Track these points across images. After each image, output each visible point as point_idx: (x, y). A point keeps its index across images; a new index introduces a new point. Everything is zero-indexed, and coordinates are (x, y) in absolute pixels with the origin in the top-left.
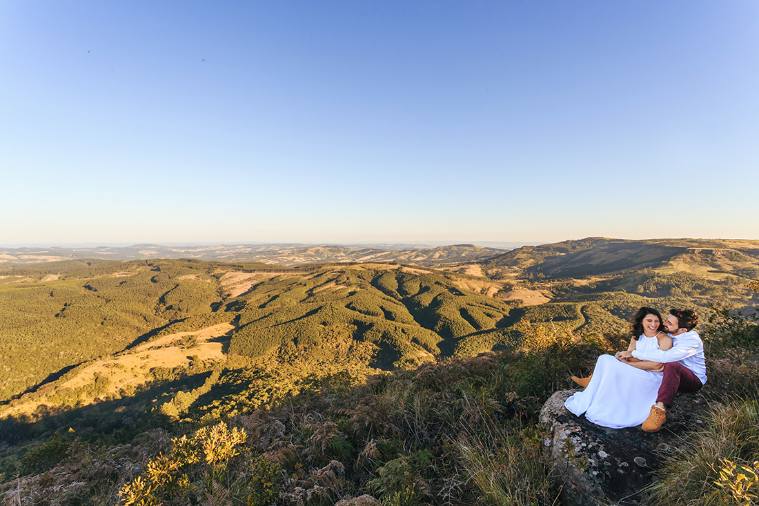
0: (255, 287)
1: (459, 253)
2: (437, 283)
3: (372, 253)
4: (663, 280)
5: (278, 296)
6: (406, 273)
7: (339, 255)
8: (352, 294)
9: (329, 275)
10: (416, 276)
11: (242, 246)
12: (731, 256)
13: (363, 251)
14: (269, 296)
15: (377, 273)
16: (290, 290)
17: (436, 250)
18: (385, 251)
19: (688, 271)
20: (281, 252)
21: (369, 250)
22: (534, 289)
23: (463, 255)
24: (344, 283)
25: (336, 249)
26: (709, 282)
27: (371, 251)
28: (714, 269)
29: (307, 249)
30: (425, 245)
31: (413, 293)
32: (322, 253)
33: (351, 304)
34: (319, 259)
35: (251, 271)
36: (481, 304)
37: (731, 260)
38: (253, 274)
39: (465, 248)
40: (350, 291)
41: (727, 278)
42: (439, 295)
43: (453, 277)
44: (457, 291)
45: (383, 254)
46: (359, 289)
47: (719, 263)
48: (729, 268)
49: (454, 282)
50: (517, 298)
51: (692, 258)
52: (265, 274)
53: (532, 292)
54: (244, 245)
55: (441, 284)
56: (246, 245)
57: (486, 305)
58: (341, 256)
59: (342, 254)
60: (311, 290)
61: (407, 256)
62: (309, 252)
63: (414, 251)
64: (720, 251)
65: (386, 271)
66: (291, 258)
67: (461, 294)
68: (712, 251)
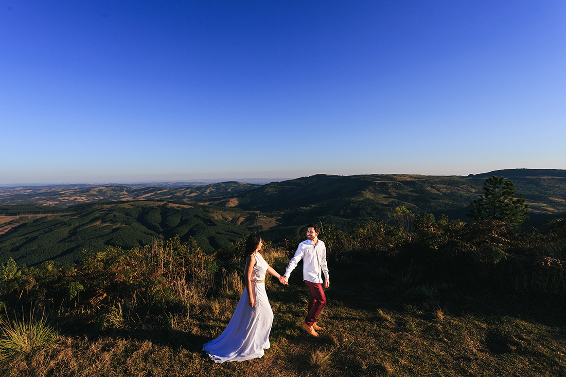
0: (15, 230)
1: (226, 189)
2: (196, 216)
3: (152, 191)
4: (355, 205)
5: (36, 238)
6: (169, 209)
7: (121, 193)
8: (115, 230)
9: (97, 214)
10: (178, 210)
11: (22, 188)
12: (396, 186)
13: (144, 189)
14: (27, 238)
15: (145, 209)
16: (52, 231)
17: (208, 187)
18: (164, 189)
19: (371, 198)
20: (63, 192)
21: (150, 188)
22: (271, 217)
23: (229, 190)
24: (110, 221)
25: (119, 188)
26: (383, 205)
27: (151, 189)
28: (386, 196)
29: (90, 190)
30: (201, 183)
31: (173, 225)
32: (105, 192)
33: (111, 240)
34: (102, 198)
35: (15, 214)
36: (228, 232)
37: (396, 189)
38: (18, 217)
39: (231, 184)
40: (114, 227)
41: (392, 202)
42: (195, 226)
43: (212, 210)
44: (211, 222)
45: (162, 191)
46: (124, 225)
47: (390, 191)
48: (395, 195)
49: (211, 215)
50: (258, 225)
51: (374, 188)
52: (30, 216)
53: (270, 219)
54: (23, 187)
55: (199, 217)
56: (26, 187)
57: (232, 232)
58: (124, 195)
59: (125, 192)
60: (75, 228)
61: (183, 192)
62: (92, 192)
63: (189, 188)
64: (390, 183)
65: (152, 208)
66: (72, 198)
67: (213, 224)
68: (386, 183)
